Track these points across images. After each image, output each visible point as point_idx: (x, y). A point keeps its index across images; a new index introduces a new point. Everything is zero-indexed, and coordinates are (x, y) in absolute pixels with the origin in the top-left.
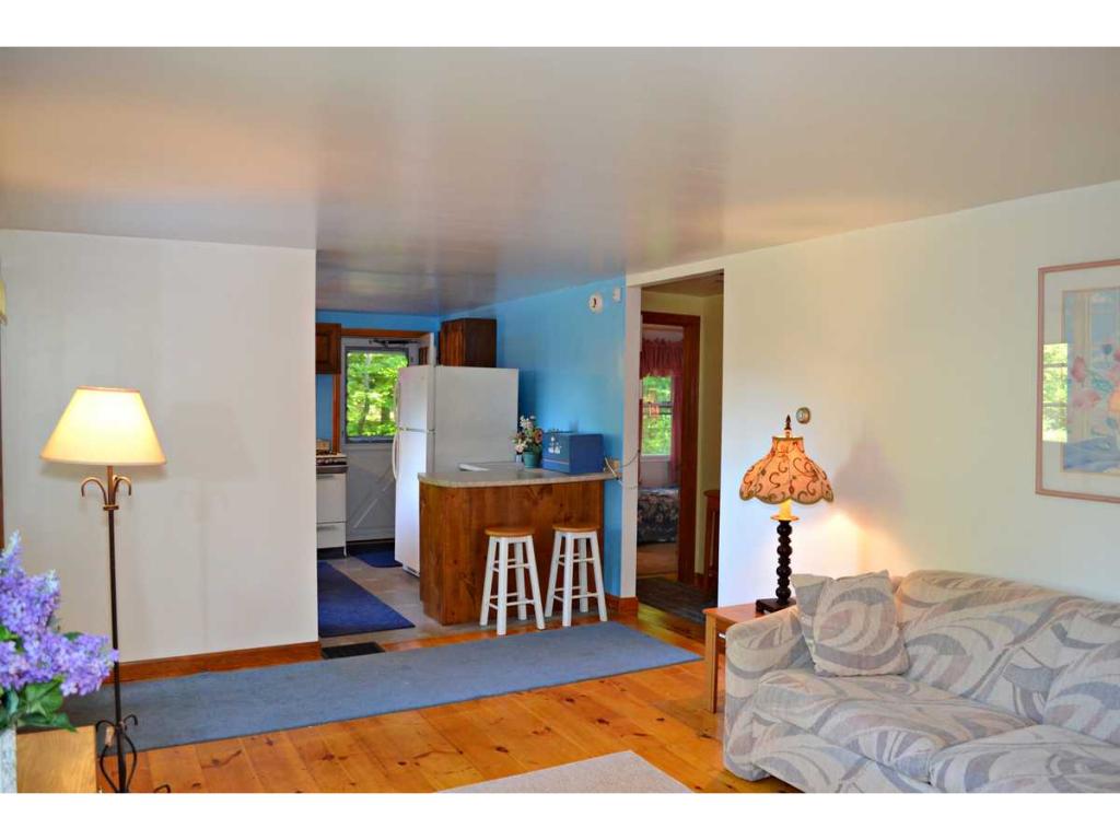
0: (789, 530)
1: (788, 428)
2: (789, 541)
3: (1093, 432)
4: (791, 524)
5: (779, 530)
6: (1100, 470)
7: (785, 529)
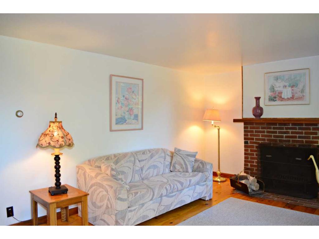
0: (59, 159)
1: (56, 117)
2: (59, 163)
3: (121, 115)
4: (59, 156)
5: (55, 159)
6: (122, 124)
7: (57, 158)
